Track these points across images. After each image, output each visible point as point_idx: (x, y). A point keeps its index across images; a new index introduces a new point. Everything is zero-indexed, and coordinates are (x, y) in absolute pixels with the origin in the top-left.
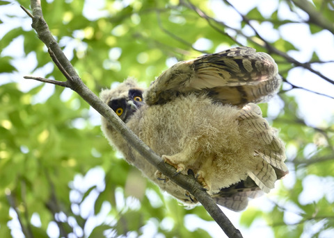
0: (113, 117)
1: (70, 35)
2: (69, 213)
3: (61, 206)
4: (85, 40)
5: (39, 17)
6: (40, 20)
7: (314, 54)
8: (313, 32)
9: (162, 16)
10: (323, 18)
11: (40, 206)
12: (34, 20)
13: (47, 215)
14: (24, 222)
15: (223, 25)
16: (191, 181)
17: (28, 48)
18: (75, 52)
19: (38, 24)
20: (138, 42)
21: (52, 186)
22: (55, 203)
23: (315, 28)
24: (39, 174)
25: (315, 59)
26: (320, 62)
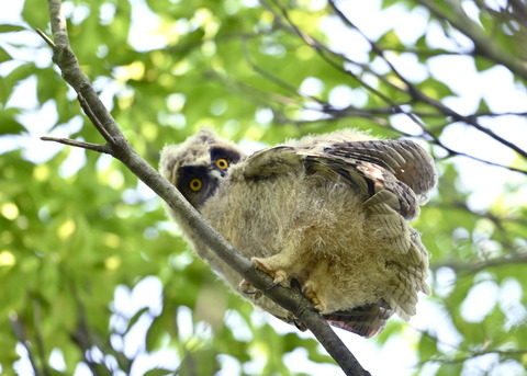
0: (177, 198)
1: (108, 73)
2: (107, 348)
3: (94, 337)
4: (131, 83)
5: (64, 45)
6: (66, 51)
7: (482, 103)
8: (480, 68)
9: (249, 45)
10: (496, 46)
11: (63, 338)
12: (56, 50)
13: (74, 352)
14: (38, 363)
15: (343, 58)
16: (296, 297)
17: (44, 95)
18: (116, 100)
19: (62, 57)
20: (212, 85)
21: (80, 308)
22: (86, 334)
23: (483, 62)
24: (61, 289)
25: (484, 111)
26: (490, 114)
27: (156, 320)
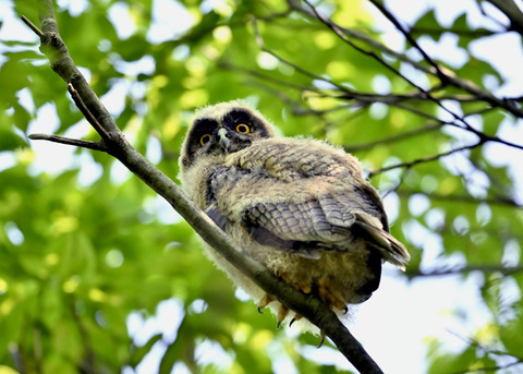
5: (52, 33)
6: (54, 39)
12: (44, 39)
16: (315, 303)
27: (171, 348)
